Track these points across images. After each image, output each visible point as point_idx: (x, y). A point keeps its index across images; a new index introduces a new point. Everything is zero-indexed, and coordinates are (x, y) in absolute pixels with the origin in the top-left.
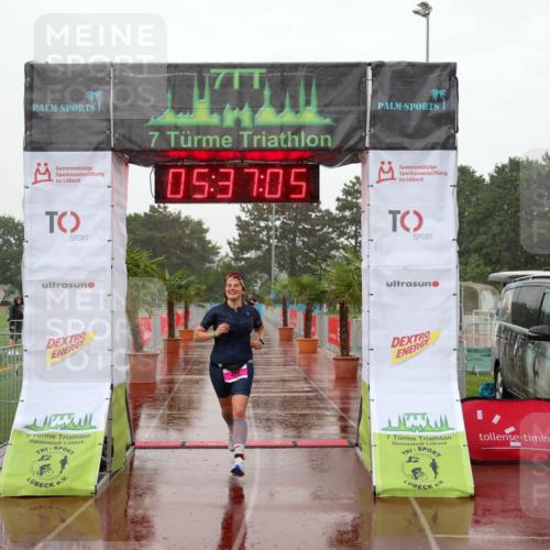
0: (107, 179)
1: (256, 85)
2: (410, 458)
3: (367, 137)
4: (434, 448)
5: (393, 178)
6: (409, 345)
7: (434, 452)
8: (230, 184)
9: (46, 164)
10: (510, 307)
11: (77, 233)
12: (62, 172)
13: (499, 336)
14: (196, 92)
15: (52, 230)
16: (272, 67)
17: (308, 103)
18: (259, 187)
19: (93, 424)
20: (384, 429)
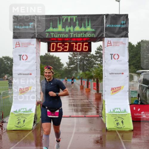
0: (35, 46)
1: (74, 21)
2: (116, 120)
3: (104, 34)
4: (122, 117)
5: (111, 45)
6: (116, 90)
7: (122, 118)
8: (68, 47)
9: (19, 42)
10: (142, 80)
11: (27, 60)
12: (23, 44)
13: (139, 87)
15: (20, 60)
16: (78, 16)
17: (88, 25)
18: (75, 48)
19: (32, 111)
20: (109, 112)
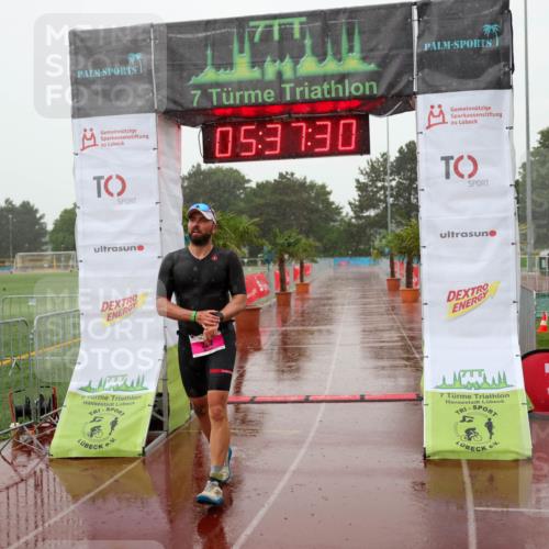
0: (152, 142)
1: (297, 35)
2: (464, 417)
3: (415, 82)
4: (490, 406)
5: (444, 122)
8: (278, 139)
11: (124, 195)
12: (107, 136)
14: (236, 46)
15: (99, 195)
16: (312, 16)
17: (351, 50)
18: (307, 142)
20: (438, 387)
